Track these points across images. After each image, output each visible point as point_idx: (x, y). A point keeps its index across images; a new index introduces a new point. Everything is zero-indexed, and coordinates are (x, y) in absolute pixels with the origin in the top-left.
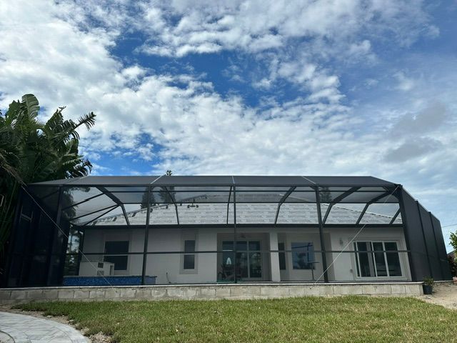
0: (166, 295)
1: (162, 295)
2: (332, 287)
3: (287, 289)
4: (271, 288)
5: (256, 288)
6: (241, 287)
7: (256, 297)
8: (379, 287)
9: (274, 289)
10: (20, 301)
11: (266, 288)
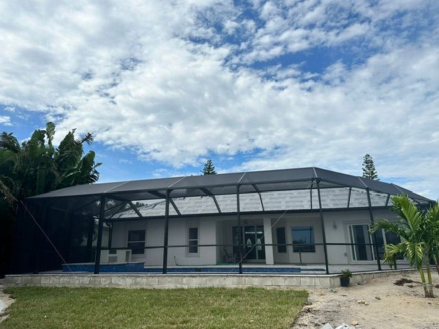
0: (111, 283)
1: (108, 282)
2: (243, 278)
3: (204, 279)
4: (191, 278)
5: (178, 278)
6: (167, 278)
7: (179, 286)
8: (288, 279)
9: (194, 279)
10: (18, 284)
11: (187, 278)
